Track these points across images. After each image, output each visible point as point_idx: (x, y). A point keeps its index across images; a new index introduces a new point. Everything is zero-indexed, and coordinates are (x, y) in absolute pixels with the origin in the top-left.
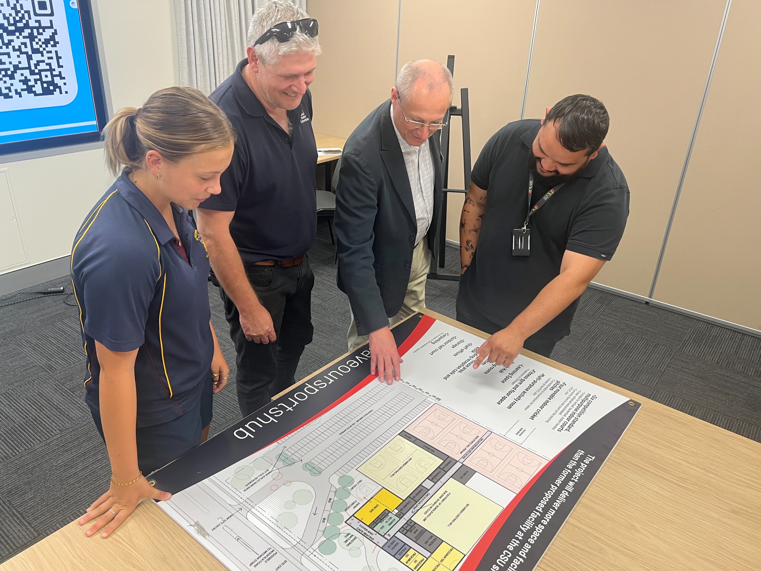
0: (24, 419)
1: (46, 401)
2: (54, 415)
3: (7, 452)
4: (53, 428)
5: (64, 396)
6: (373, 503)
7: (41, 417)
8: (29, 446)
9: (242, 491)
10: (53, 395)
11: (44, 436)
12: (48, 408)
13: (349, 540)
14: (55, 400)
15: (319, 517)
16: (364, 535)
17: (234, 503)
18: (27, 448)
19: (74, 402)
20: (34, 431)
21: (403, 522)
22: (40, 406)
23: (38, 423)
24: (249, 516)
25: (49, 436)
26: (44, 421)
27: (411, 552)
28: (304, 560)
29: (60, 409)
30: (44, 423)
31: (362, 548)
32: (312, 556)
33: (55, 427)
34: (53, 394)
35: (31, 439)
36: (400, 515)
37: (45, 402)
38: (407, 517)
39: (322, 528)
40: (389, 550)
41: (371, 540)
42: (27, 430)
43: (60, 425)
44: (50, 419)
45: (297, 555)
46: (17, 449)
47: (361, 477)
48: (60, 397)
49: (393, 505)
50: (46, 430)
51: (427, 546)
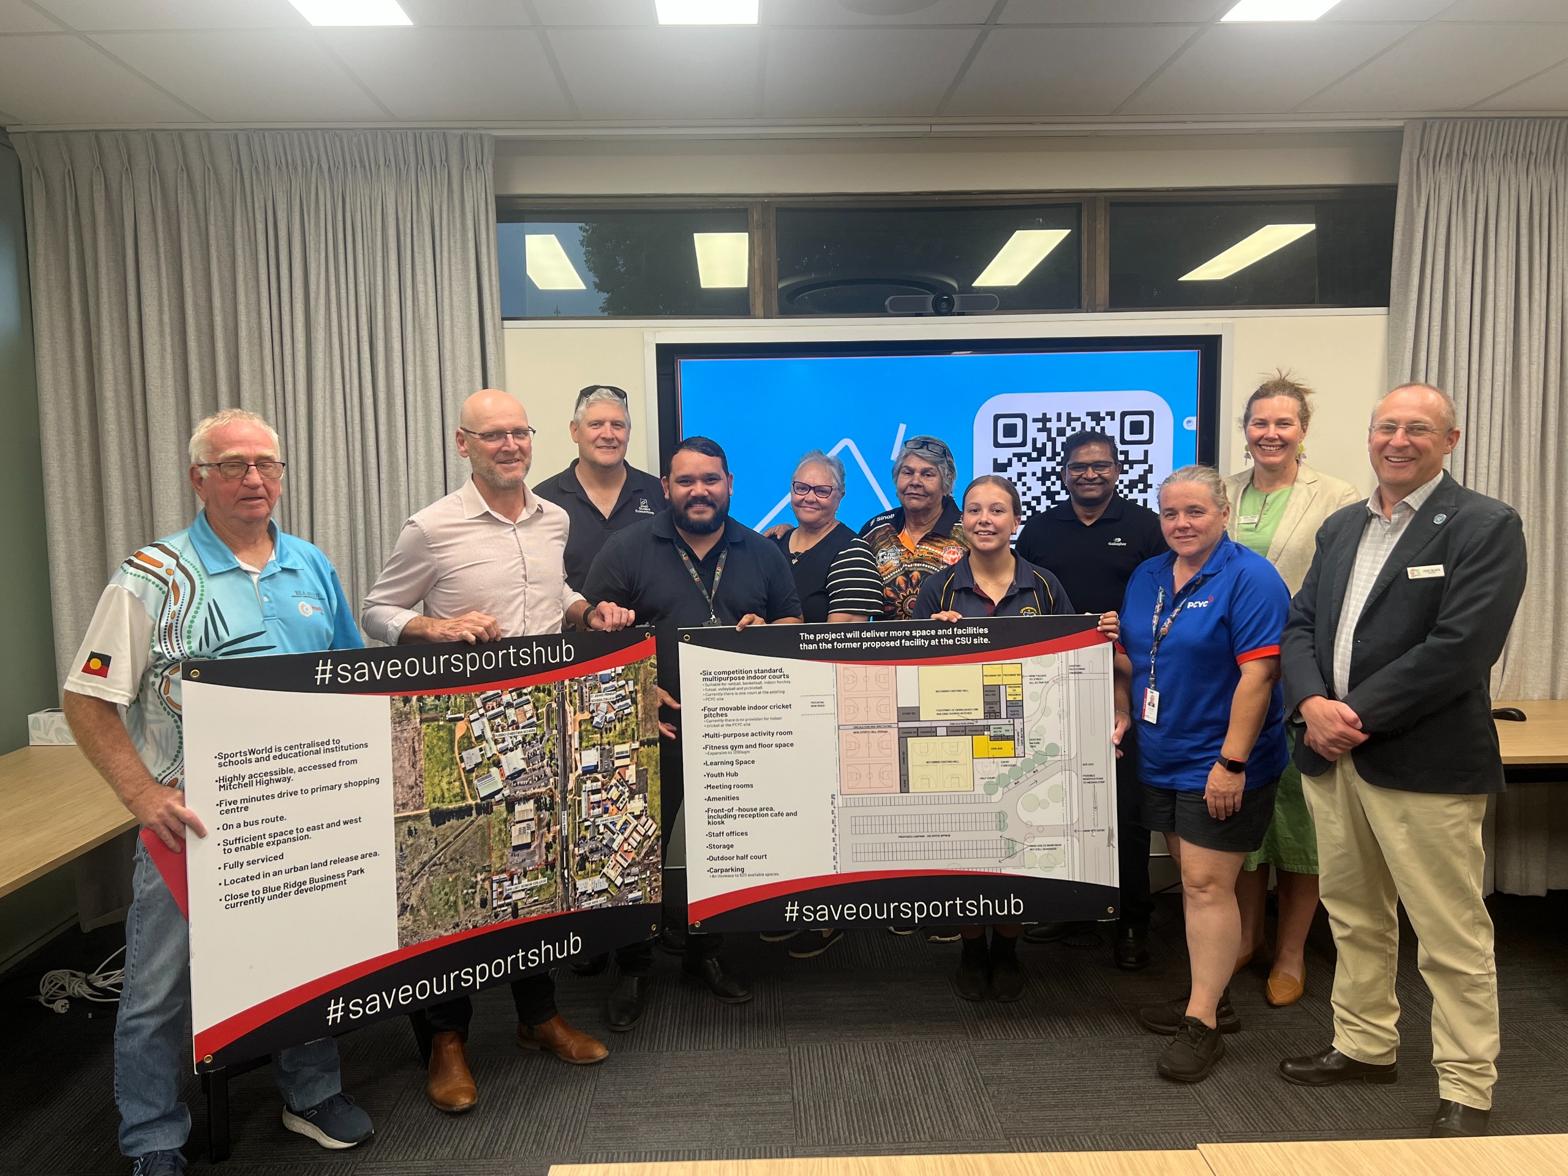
0: (893, 1094)
1: (939, 1080)
2: (937, 1108)
3: (842, 1133)
4: (923, 1129)
5: (970, 1084)
6: (993, 753)
7: (918, 1102)
8: (875, 1140)
9: (1062, 847)
10: (954, 1076)
11: (903, 1135)
12: (935, 1092)
13: (1035, 742)
14: (952, 1085)
15: (1037, 777)
16: (1023, 736)
17: (1075, 840)
18: (870, 1141)
19: (979, 1102)
20: (894, 1120)
21: (990, 722)
22: (926, 1085)
23: (907, 1110)
24: (1075, 820)
25: (909, 1138)
26: (918, 1110)
27: (1011, 698)
28: (1073, 755)
29: (951, 1102)
30: (916, 1113)
31: (1034, 729)
32: (1067, 753)
33: (928, 1128)
34: (956, 1074)
35: (883, 1130)
36: (987, 728)
37: (937, 1082)
38: (985, 722)
39: (1043, 766)
40: (1020, 713)
41: (1023, 730)
42: (888, 1113)
43: (936, 1129)
44: (928, 1111)
45: (1074, 762)
46: (857, 1135)
47: (978, 781)
48: (962, 1085)
49: (982, 740)
50: (912, 1126)
51: (997, 693)
